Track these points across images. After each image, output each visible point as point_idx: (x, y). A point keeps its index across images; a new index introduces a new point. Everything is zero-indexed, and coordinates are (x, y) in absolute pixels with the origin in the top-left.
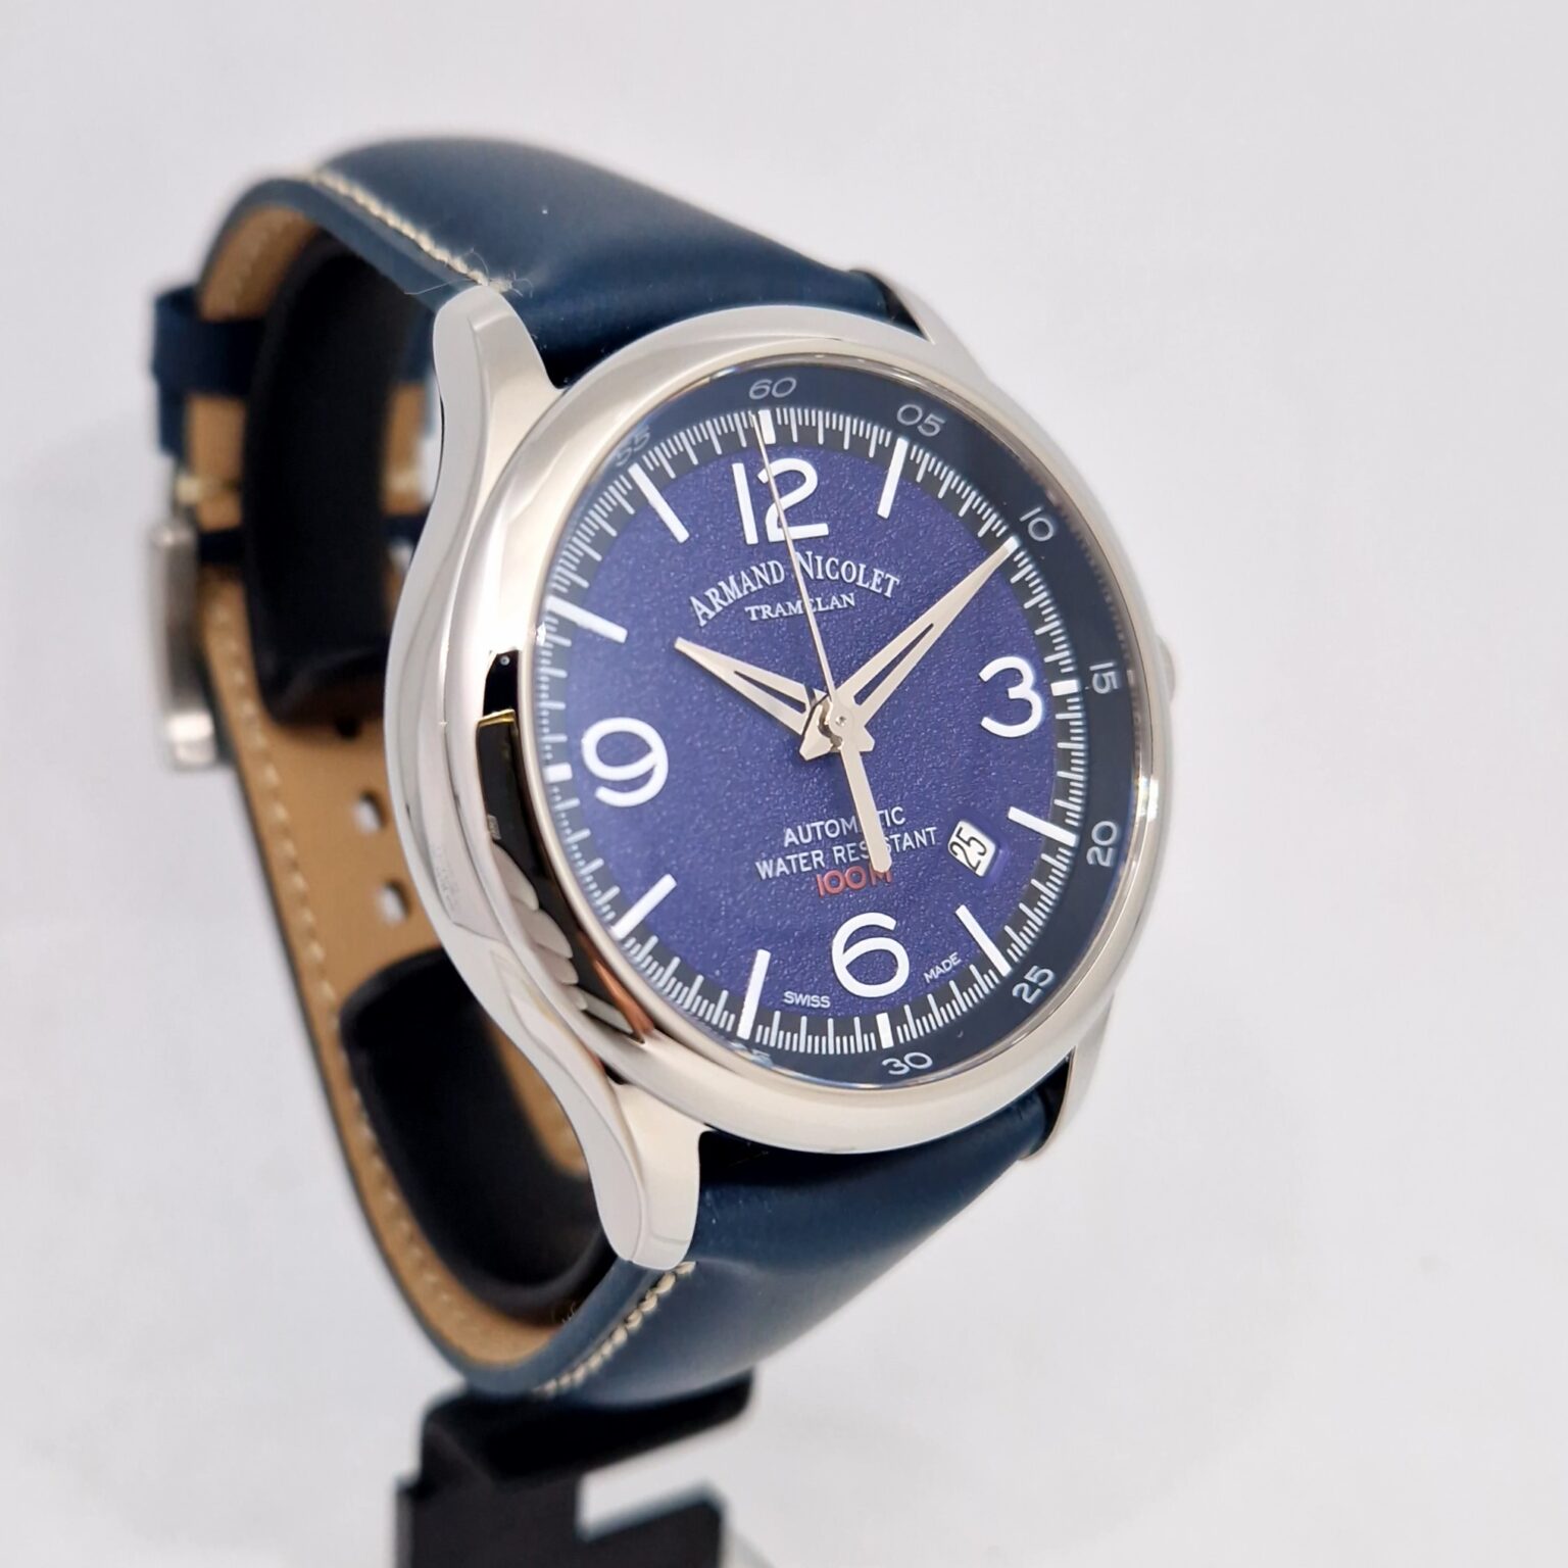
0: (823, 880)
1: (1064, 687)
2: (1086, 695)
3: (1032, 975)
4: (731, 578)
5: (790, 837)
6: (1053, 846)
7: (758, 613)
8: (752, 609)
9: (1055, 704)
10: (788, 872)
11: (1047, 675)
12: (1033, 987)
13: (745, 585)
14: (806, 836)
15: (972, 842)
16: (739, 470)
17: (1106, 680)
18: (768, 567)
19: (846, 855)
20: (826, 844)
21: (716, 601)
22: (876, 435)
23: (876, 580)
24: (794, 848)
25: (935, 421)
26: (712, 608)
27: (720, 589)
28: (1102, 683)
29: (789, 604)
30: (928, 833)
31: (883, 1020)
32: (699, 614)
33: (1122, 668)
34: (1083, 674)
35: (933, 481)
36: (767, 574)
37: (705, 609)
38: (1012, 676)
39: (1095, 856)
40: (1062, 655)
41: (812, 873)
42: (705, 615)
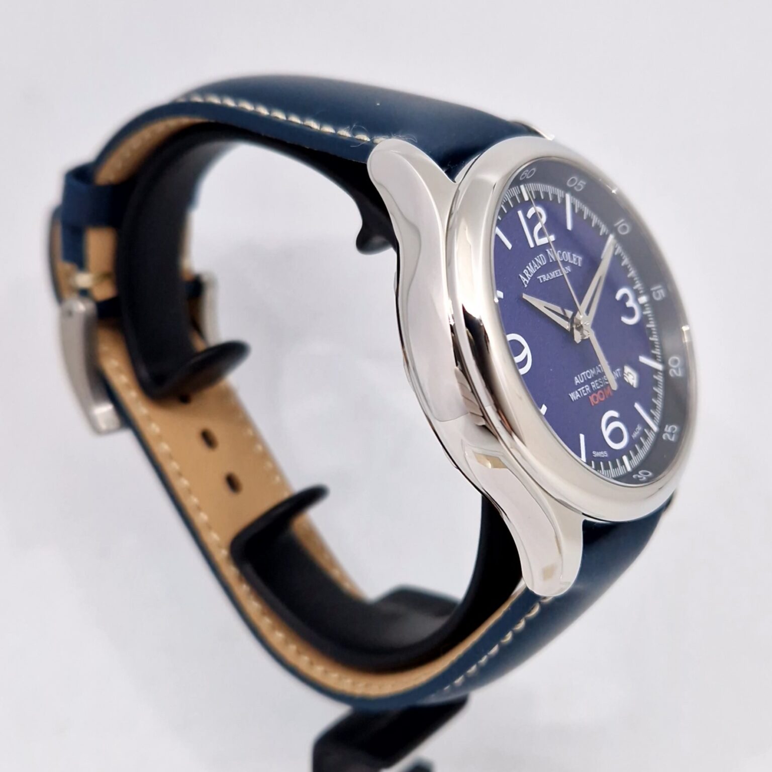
0: (592, 398)
1: (643, 299)
2: (651, 301)
3: (668, 429)
4: (530, 264)
5: (577, 381)
6: (656, 371)
7: (542, 279)
8: (539, 277)
9: (642, 307)
10: (580, 397)
11: (637, 294)
12: (671, 434)
13: (535, 267)
14: (581, 379)
15: (629, 374)
16: (520, 213)
17: (659, 293)
18: (540, 257)
19: (596, 386)
20: (588, 382)
21: (527, 275)
22: (559, 193)
23: (575, 259)
24: (580, 385)
25: (582, 184)
26: (527, 279)
27: (527, 269)
28: (657, 295)
29: (551, 274)
30: (618, 372)
31: (625, 458)
32: (524, 281)
33: (665, 287)
34: (648, 292)
35: (581, 212)
36: (541, 260)
37: (525, 279)
38: (625, 297)
39: (673, 372)
40: (638, 286)
41: (588, 395)
42: (526, 282)
